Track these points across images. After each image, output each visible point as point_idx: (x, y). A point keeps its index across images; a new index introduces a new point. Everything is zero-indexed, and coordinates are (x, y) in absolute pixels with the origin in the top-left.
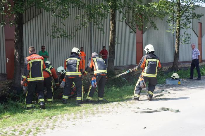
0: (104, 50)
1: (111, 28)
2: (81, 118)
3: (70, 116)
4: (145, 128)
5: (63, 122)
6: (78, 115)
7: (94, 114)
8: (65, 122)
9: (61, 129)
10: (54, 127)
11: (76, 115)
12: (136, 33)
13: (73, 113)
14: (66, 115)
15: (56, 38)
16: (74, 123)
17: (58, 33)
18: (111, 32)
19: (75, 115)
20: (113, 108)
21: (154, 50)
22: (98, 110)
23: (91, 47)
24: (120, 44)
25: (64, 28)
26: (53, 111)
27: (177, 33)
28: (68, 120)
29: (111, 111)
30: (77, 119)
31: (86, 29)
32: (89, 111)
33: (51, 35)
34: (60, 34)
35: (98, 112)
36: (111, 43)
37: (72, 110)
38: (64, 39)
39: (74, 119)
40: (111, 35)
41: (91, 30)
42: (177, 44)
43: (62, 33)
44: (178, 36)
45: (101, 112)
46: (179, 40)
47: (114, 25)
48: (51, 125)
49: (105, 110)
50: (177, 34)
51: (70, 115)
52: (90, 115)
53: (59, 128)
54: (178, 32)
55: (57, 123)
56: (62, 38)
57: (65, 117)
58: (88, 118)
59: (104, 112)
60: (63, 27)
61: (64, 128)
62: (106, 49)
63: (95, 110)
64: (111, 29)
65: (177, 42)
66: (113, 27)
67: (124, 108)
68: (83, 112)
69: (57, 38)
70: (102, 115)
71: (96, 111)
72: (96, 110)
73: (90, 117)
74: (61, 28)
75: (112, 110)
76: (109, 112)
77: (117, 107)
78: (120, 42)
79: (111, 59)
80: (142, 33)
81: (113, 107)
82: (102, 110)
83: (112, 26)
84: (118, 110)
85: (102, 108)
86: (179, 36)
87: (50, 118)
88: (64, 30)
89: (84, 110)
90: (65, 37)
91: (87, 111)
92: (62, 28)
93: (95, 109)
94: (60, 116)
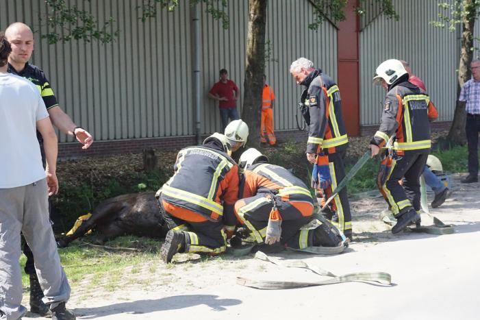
1: (252, 12)
12: (337, 29)
15: (59, 43)
17: (66, 25)
18: (250, 24)
21: (406, 72)
22: (134, 276)
23: (194, 72)
24: (278, 61)
25: (87, 9)
27: (465, 30)
29: (173, 279)
31: (171, 14)
33: (44, 33)
34: (74, 28)
36: (253, 59)
38: (85, 44)
40: (250, 35)
41: (193, 20)
42: (465, 64)
43: (81, 24)
44: (468, 40)
46: (470, 54)
47: (260, 4)
49: (156, 276)
50: (465, 33)
54: (467, 27)
56: (81, 41)
60: (84, 7)
64: (252, 15)
65: (465, 59)
66: (257, 12)
69: (63, 43)
72: (129, 276)
74: (76, 11)
76: (167, 283)
78: (276, 58)
80: (359, 30)
83: (253, 7)
86: (471, 41)
88: (87, 15)
90: (89, 38)
92: (80, 8)
93: (131, 270)
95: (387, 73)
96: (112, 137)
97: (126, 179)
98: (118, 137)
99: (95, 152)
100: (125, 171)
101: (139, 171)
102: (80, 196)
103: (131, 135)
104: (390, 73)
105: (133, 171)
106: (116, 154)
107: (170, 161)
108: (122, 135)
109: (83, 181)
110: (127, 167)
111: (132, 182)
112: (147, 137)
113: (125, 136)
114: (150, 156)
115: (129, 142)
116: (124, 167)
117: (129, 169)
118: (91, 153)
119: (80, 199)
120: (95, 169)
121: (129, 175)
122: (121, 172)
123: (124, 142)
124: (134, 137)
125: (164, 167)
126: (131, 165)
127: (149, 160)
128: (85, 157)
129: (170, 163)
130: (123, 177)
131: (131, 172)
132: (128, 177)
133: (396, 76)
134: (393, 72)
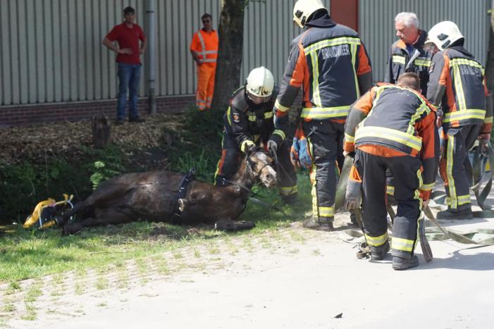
0: (124, 24)
2: (122, 284)
3: (85, 280)
4: (339, 316)
5: (62, 299)
6: (112, 276)
7: (167, 272)
8: (70, 297)
9: (58, 319)
10: (35, 314)
11: (105, 276)
13: (93, 268)
14: (70, 274)
16: (101, 301)
19: (100, 277)
20: (233, 254)
21: (461, 36)
22: (180, 261)
26: (19, 264)
28: (79, 290)
29: (226, 264)
30: (109, 289)
32: (150, 264)
35: (183, 266)
37: (89, 260)
39: (100, 287)
45: (191, 267)
48: (21, 307)
49: (204, 261)
51: (84, 274)
52: (153, 277)
53: (52, 316)
55: (43, 303)
57: (66, 282)
58: (149, 284)
59: (202, 267)
61: (69, 315)
62: (141, 24)
63: (170, 261)
67: (273, 253)
68: (129, 267)
70: (197, 276)
71: (175, 265)
72: (175, 261)
73: (155, 282)
75: (230, 261)
76: (222, 267)
77: (250, 252)
79: (228, 63)
81: (233, 249)
82: (194, 261)
84: (251, 260)
85: (196, 255)
87: (15, 287)
89: (132, 261)
91: (141, 264)
93: (171, 255)
94: (49, 278)
95: (439, 37)
96: (42, 100)
97: (73, 155)
98: (50, 99)
99: (21, 120)
100: (69, 145)
101: (87, 145)
102: (20, 178)
103: (66, 97)
104: (443, 37)
105: (80, 145)
106: (48, 122)
107: (123, 132)
108: (54, 96)
109: (19, 158)
110: (70, 141)
111: (82, 160)
112: (86, 99)
113: (58, 99)
114: (101, 126)
115: (64, 107)
116: (67, 141)
117: (74, 143)
118: (15, 121)
119: (21, 182)
120: (30, 143)
121: (76, 150)
122: (64, 147)
123: (58, 107)
124: (70, 100)
125: (118, 140)
126: (75, 137)
127: (100, 130)
128: (8, 126)
129: (124, 135)
130: (67, 153)
131: (77, 147)
132: (75, 153)
133: (449, 41)
134: (446, 36)
